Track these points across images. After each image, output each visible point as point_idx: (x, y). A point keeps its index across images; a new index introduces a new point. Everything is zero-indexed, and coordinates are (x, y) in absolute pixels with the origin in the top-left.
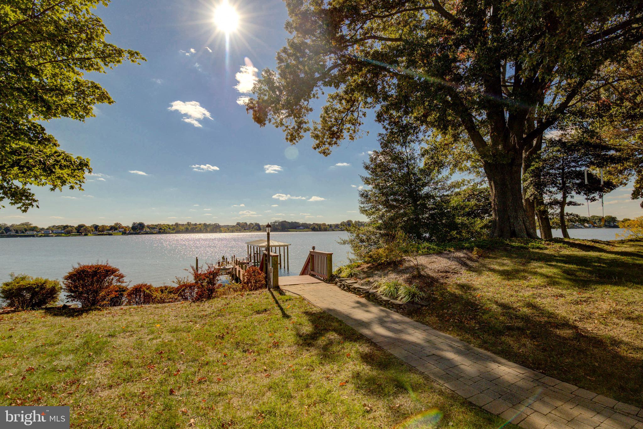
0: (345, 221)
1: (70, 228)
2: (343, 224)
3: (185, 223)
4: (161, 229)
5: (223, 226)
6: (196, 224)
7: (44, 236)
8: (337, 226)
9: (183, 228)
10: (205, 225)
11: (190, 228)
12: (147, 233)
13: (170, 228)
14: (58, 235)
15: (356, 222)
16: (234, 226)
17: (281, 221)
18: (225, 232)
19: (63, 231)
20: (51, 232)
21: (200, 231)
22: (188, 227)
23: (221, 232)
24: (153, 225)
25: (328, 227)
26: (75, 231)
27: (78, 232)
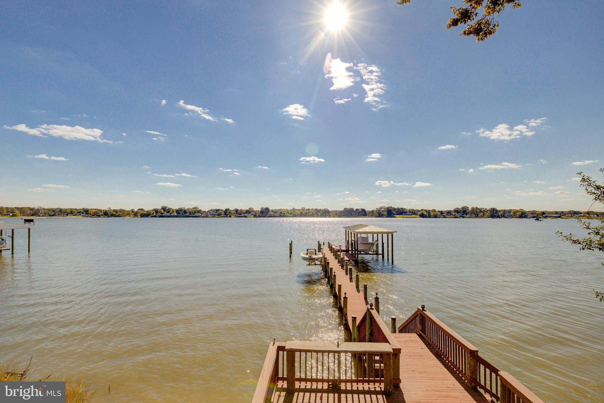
0: (460, 207)
1: (220, 211)
2: (457, 211)
3: (300, 208)
4: (281, 213)
5: (332, 212)
6: (309, 209)
7: (205, 217)
8: (449, 213)
9: (299, 212)
10: (316, 210)
11: (304, 213)
12: (271, 217)
13: (288, 213)
14: (213, 216)
15: (473, 208)
16: (341, 211)
17: (386, 207)
18: (334, 217)
19: (216, 214)
20: (209, 214)
21: (312, 216)
22: (302, 211)
23: (330, 216)
24: (276, 210)
25: (439, 214)
26: (223, 213)
27: (225, 215)
